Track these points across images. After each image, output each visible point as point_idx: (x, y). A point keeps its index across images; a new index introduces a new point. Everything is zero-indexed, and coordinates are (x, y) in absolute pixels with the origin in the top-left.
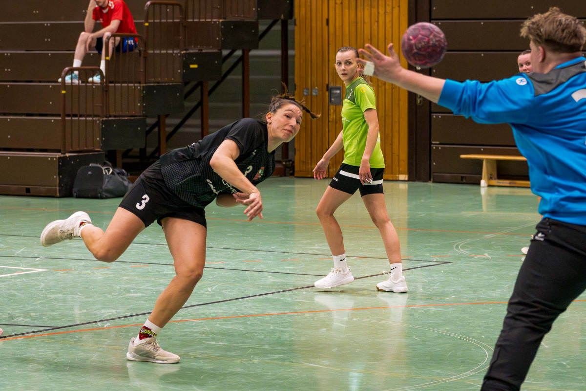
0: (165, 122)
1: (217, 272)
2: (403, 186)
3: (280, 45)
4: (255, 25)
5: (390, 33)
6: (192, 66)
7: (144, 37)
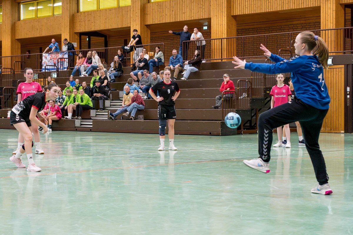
2: (343, 135)
5: (338, 80)
6: (267, 92)
7: (251, 82)
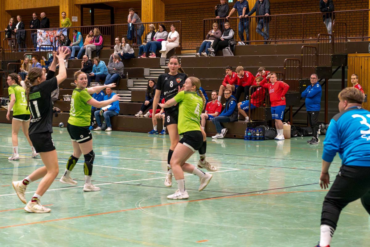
0: (292, 108)
1: (310, 172)
3: (341, 77)
4: (331, 69)
6: (304, 85)
7: (284, 73)
